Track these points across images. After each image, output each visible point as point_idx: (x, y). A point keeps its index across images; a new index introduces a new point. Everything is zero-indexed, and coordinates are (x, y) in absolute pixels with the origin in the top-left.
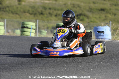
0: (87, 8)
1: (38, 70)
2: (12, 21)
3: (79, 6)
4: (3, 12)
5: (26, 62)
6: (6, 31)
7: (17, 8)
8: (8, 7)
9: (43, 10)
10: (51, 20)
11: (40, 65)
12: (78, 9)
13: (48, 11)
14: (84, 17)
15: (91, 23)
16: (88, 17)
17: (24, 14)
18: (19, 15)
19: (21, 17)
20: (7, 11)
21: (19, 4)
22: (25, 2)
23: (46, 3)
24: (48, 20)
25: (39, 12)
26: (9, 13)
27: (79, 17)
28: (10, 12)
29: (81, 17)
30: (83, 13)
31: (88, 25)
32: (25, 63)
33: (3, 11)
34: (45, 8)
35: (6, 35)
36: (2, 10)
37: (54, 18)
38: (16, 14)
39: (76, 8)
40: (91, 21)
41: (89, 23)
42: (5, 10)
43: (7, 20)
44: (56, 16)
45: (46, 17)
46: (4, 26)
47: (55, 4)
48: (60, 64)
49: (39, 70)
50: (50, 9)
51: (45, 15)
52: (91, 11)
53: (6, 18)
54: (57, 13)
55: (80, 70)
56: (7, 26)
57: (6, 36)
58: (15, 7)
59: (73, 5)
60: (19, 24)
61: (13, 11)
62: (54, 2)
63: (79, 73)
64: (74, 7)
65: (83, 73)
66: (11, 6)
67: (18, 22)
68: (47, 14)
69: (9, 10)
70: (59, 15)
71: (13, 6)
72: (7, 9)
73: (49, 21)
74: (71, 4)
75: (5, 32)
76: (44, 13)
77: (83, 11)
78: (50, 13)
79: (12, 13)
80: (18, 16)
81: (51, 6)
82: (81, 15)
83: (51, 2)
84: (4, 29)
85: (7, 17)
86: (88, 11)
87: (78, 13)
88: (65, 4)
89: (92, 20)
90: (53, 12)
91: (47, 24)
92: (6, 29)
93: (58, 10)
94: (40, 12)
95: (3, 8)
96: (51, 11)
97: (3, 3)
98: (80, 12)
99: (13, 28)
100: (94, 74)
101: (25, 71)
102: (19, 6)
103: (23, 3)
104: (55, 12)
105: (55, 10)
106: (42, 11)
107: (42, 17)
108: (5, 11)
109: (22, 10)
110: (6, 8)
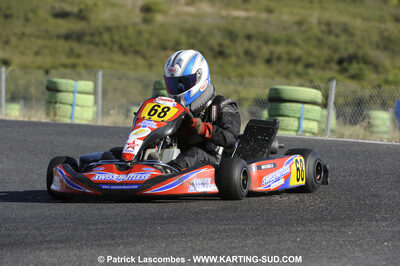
0: (375, 38)
1: (205, 242)
2: (120, 78)
3: (346, 30)
4: (92, 47)
5: (165, 216)
6: (100, 109)
7: (140, 33)
8: (108, 29)
9: (227, 42)
10: (251, 75)
11: (212, 227)
12: (343, 38)
13: (241, 46)
14: (362, 66)
15: (386, 88)
16: (376, 67)
17: (162, 54)
18: (144, 57)
19: (150, 66)
20: (105, 44)
21: (146, 21)
22: (164, 13)
23: (236, 18)
24: (241, 76)
25: (211, 49)
26: (111, 50)
27: (345, 65)
28: (115, 47)
29: (354, 68)
30: (361, 53)
31: (375, 92)
32: (164, 219)
33: (91, 42)
34: (231, 35)
35: (100, 123)
36: (88, 38)
37: (261, 68)
38: (137, 52)
39: (337, 36)
40: (387, 82)
41: (379, 86)
42: (97, 39)
43: (103, 76)
44: (268, 61)
45: (237, 66)
46: (95, 93)
47: (267, 21)
48: (280, 225)
49: (211, 243)
50: (249, 37)
51: (233, 60)
52: (386, 48)
53: (102, 68)
54: (272, 53)
55: (349, 247)
56: (105, 92)
57: (98, 127)
58: (131, 32)
59: (328, 24)
60: (146, 86)
61: (126, 42)
62: (264, 16)
63: (345, 255)
64: (330, 32)
65: (357, 254)
66: (118, 27)
67: (140, 80)
68: (238, 56)
69: (113, 42)
70: (279, 59)
71: (126, 27)
72: (106, 37)
73: (247, 80)
74: (320, 23)
75: (96, 114)
76: (228, 51)
77: (359, 47)
78: (247, 53)
79: (123, 50)
80: (140, 61)
81: (251, 28)
82: (352, 58)
83: (252, 14)
84: (96, 102)
85: (106, 64)
86: (378, 47)
87: (344, 54)
88: (300, 23)
89: (391, 77)
90: (259, 48)
91: (240, 88)
92: (100, 102)
93: (277, 42)
94: (216, 48)
95: (92, 35)
96: (253, 46)
97: (92, 17)
98: (351, 49)
99: (124, 101)
100: (394, 258)
101: (164, 245)
102: (144, 27)
103: (159, 18)
104: (265, 50)
105: (266, 41)
106: (221, 45)
107: (221, 66)
108: (97, 45)
109: (154, 41)
110: (100, 34)
